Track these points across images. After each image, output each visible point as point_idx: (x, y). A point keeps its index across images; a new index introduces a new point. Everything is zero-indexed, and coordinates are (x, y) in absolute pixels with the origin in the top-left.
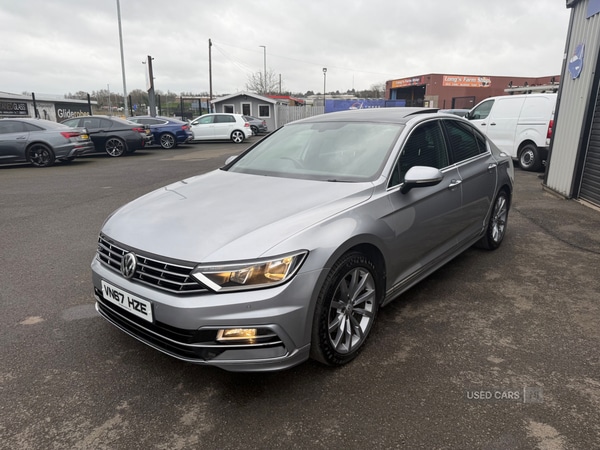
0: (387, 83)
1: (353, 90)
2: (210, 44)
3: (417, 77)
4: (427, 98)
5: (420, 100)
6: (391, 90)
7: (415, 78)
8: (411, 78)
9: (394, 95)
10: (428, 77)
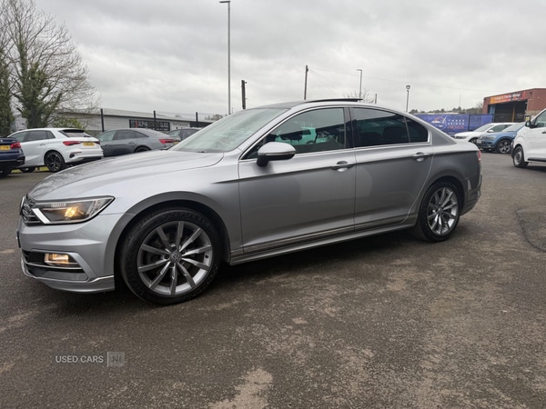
0: (485, 99)
1: (460, 108)
2: (307, 70)
3: (518, 92)
4: (528, 112)
5: (519, 115)
6: (489, 106)
7: (515, 93)
8: (512, 94)
9: (492, 111)
10: (531, 92)
